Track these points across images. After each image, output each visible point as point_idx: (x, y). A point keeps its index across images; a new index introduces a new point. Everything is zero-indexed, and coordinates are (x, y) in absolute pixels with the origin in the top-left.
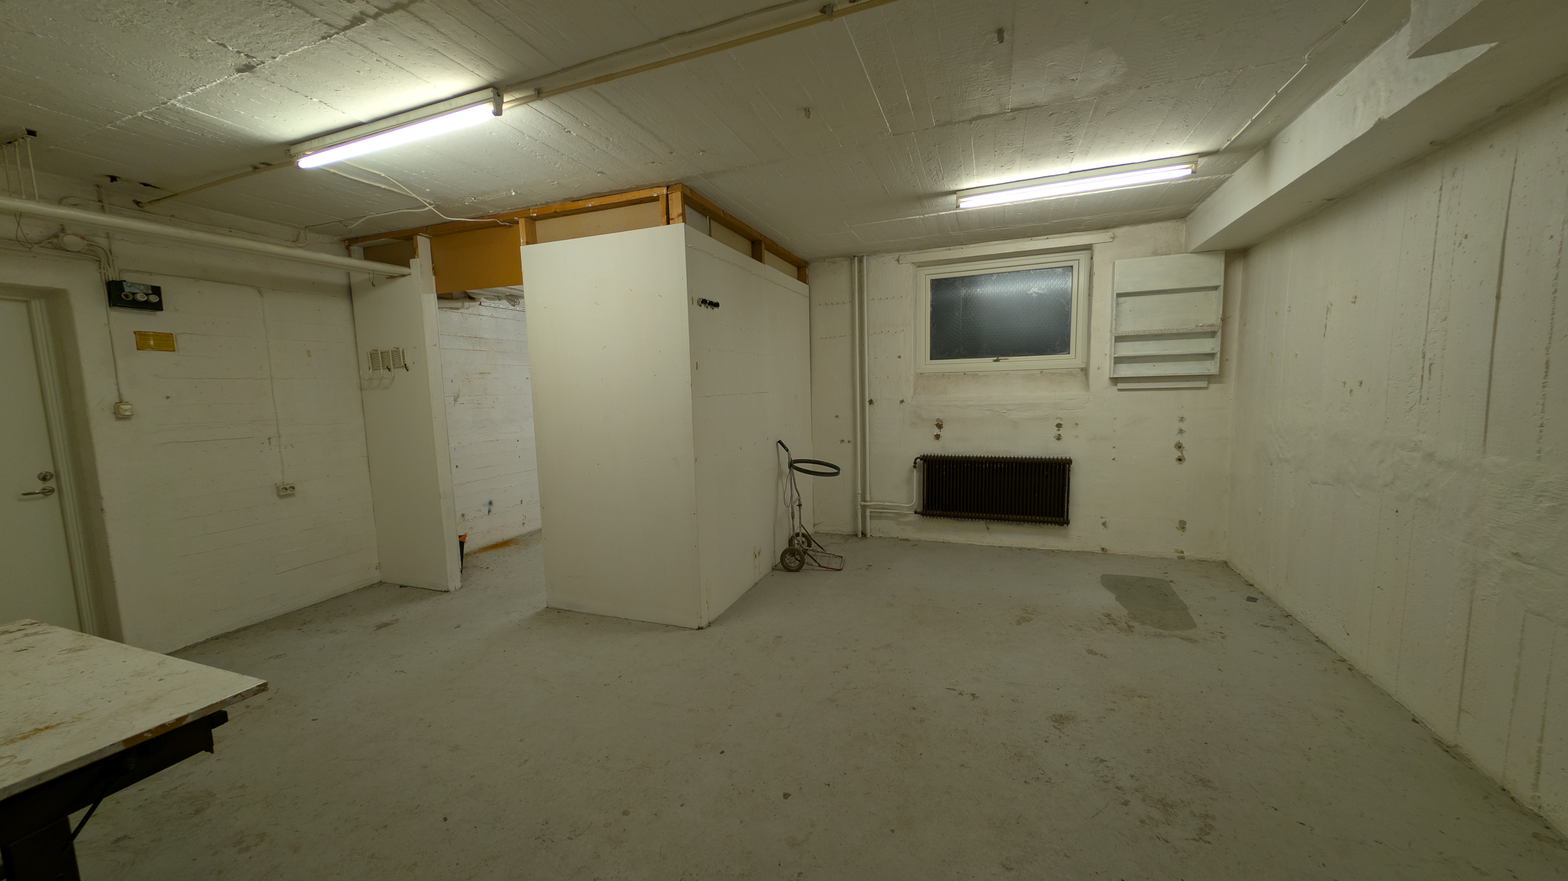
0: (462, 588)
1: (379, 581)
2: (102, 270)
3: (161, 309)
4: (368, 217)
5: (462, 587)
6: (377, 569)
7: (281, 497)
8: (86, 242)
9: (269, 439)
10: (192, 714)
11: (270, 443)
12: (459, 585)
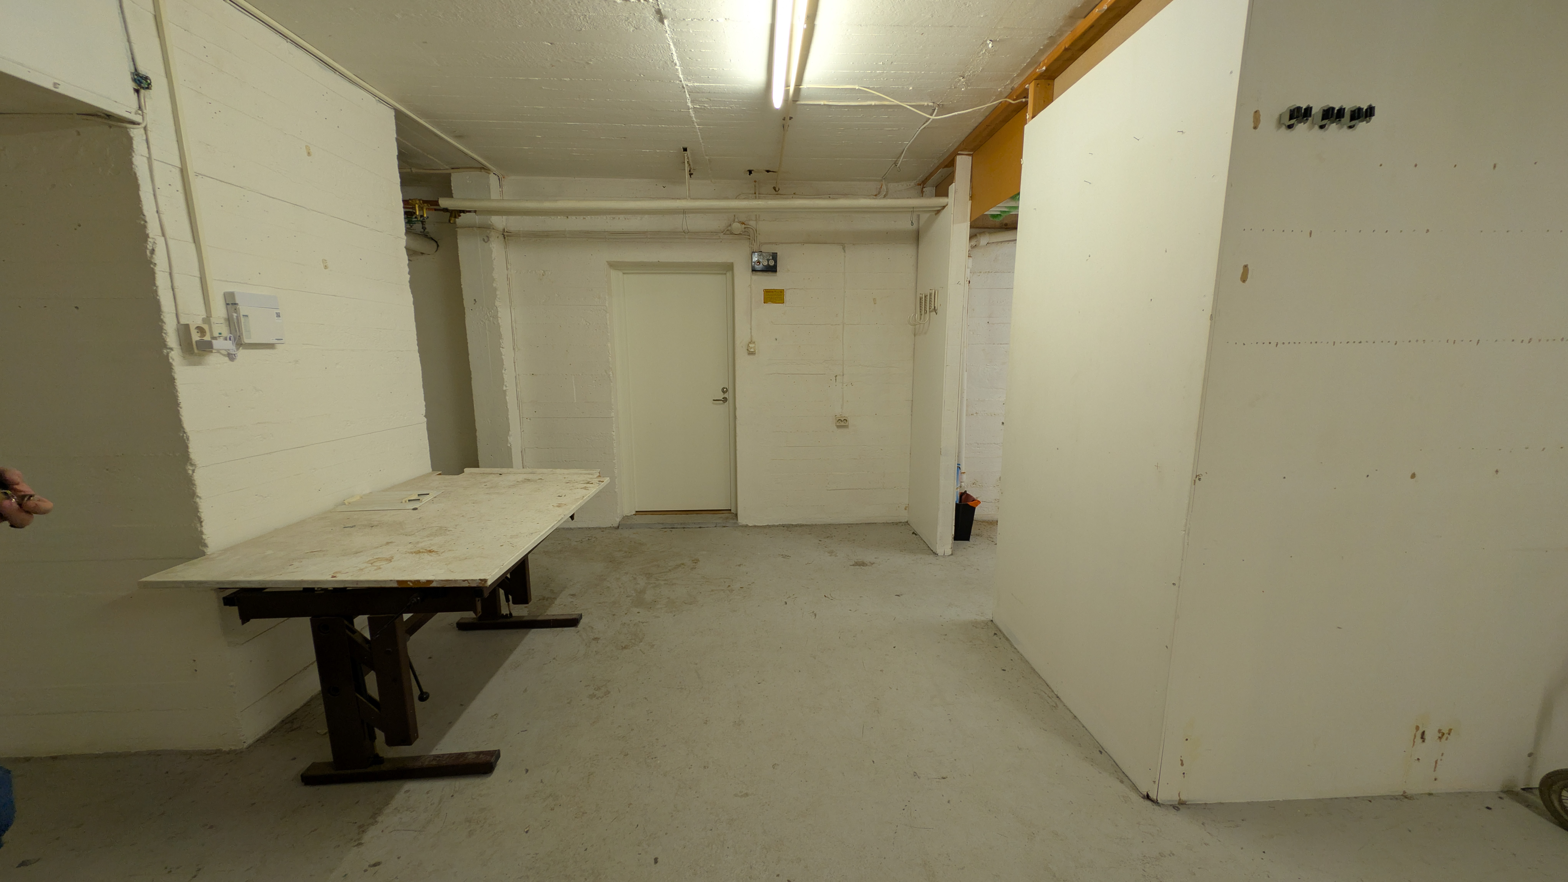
0: (951, 556)
1: (906, 521)
2: (751, 246)
3: (776, 271)
4: (906, 149)
5: (952, 554)
6: (906, 509)
7: (838, 427)
8: (743, 226)
9: (836, 376)
10: (436, 581)
11: (836, 380)
12: (949, 551)
